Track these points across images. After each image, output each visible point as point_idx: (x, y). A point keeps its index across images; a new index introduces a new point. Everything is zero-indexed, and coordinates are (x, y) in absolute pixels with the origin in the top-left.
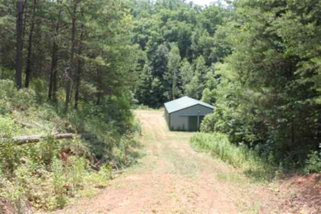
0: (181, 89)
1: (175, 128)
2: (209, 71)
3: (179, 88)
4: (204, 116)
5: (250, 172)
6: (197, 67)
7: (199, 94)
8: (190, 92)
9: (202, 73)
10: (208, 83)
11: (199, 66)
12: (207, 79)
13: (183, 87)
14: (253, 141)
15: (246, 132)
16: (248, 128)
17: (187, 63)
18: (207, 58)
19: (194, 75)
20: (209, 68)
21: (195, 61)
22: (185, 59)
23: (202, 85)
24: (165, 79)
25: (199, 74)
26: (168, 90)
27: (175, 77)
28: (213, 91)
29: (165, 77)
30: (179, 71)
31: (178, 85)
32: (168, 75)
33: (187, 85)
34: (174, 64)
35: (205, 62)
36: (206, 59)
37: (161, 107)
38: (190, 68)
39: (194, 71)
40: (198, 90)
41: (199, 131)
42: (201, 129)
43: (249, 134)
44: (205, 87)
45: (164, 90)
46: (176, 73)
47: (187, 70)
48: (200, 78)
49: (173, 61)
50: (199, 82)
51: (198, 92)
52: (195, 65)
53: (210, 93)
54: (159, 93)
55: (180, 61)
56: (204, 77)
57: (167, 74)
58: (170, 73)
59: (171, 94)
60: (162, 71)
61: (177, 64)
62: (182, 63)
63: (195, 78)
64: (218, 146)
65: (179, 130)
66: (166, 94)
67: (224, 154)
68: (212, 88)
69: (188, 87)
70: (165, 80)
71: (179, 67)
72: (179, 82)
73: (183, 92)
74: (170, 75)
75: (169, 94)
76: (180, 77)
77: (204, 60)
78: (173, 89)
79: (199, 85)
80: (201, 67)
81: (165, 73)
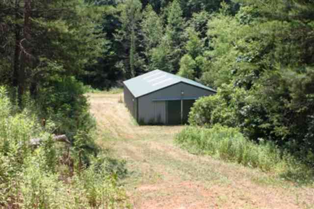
0: (144, 56)
1: (146, 121)
2: (189, 25)
3: (141, 55)
4: (194, 101)
5: (290, 174)
6: (169, 20)
7: (173, 63)
8: (160, 60)
9: (178, 30)
10: (188, 46)
11: (173, 19)
12: (186, 40)
13: (146, 54)
14: (285, 135)
15: (274, 124)
16: (277, 118)
17: (153, 13)
18: (185, 6)
19: (164, 33)
20: (189, 22)
21: (166, 9)
22: (149, 7)
23: (177, 50)
24: (116, 40)
25: (173, 32)
26: (123, 59)
27: (133, 37)
28: (197, 58)
29: (116, 37)
30: (140, 28)
31: (139, 50)
32: (121, 34)
33: (154, 49)
34: (131, 16)
35: (181, 12)
36: (183, 6)
37: (112, 88)
38: (158, 22)
39: (165, 26)
40: (172, 58)
41: (188, 124)
42: (189, 120)
43: (279, 126)
44: (184, 52)
45: (116, 59)
46: (135, 30)
47: (153, 26)
48: (173, 38)
49: (130, 11)
50: (173, 45)
51: (172, 61)
52: (166, 18)
53: (193, 62)
54: (108, 64)
55: (141, 11)
56: (181, 36)
57: (120, 32)
58: (126, 30)
59: (127, 65)
60: (112, 27)
61: (136, 15)
62: (144, 13)
63: (166, 38)
64: (230, 145)
65: (151, 123)
66: (120, 65)
67: (244, 155)
68: (194, 55)
69: (156, 53)
70: (118, 42)
71: (140, 21)
72: (140, 46)
73: (147, 62)
74: (125, 34)
75: (125, 65)
76: (141, 37)
77: (179, 8)
78: (131, 57)
79: (173, 49)
80: (175, 20)
81: (117, 30)
